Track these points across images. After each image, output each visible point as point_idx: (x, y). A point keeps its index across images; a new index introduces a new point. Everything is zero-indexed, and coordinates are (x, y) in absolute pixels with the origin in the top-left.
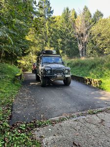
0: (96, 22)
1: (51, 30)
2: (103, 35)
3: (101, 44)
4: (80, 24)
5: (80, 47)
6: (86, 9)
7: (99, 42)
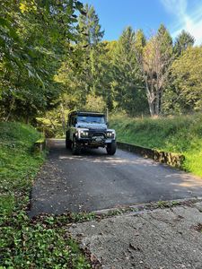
0: (180, 54)
1: (99, 65)
3: (188, 93)
4: (151, 55)
5: (151, 97)
7: (186, 88)
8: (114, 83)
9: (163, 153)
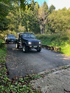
0: (51, 12)
1: (23, 14)
2: (55, 21)
3: (53, 26)
4: (41, 12)
5: (41, 27)
6: (45, 3)
7: (53, 25)
8: (28, 22)
9: (52, 47)
